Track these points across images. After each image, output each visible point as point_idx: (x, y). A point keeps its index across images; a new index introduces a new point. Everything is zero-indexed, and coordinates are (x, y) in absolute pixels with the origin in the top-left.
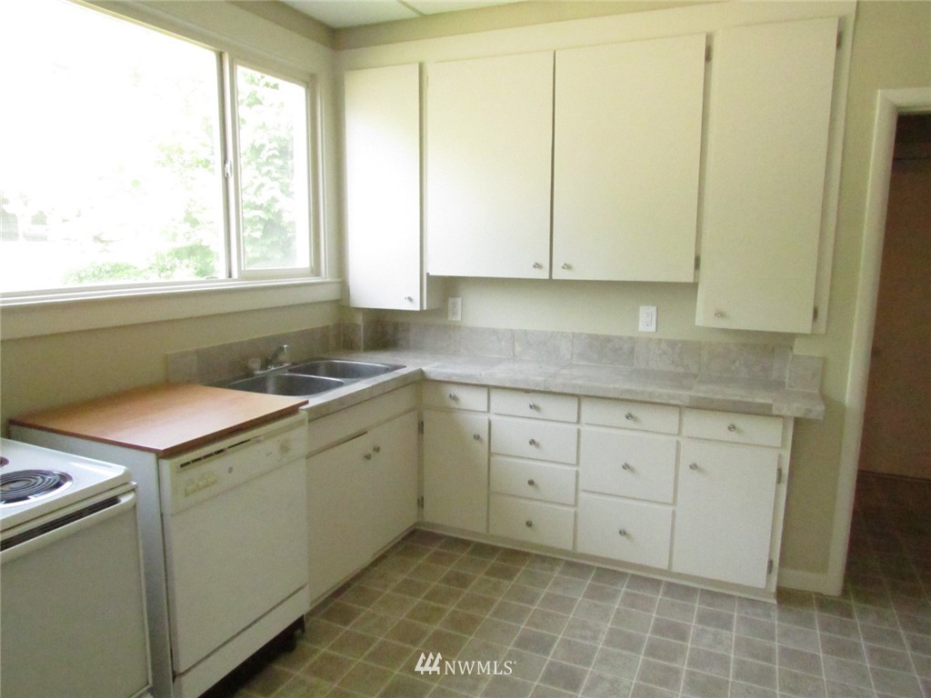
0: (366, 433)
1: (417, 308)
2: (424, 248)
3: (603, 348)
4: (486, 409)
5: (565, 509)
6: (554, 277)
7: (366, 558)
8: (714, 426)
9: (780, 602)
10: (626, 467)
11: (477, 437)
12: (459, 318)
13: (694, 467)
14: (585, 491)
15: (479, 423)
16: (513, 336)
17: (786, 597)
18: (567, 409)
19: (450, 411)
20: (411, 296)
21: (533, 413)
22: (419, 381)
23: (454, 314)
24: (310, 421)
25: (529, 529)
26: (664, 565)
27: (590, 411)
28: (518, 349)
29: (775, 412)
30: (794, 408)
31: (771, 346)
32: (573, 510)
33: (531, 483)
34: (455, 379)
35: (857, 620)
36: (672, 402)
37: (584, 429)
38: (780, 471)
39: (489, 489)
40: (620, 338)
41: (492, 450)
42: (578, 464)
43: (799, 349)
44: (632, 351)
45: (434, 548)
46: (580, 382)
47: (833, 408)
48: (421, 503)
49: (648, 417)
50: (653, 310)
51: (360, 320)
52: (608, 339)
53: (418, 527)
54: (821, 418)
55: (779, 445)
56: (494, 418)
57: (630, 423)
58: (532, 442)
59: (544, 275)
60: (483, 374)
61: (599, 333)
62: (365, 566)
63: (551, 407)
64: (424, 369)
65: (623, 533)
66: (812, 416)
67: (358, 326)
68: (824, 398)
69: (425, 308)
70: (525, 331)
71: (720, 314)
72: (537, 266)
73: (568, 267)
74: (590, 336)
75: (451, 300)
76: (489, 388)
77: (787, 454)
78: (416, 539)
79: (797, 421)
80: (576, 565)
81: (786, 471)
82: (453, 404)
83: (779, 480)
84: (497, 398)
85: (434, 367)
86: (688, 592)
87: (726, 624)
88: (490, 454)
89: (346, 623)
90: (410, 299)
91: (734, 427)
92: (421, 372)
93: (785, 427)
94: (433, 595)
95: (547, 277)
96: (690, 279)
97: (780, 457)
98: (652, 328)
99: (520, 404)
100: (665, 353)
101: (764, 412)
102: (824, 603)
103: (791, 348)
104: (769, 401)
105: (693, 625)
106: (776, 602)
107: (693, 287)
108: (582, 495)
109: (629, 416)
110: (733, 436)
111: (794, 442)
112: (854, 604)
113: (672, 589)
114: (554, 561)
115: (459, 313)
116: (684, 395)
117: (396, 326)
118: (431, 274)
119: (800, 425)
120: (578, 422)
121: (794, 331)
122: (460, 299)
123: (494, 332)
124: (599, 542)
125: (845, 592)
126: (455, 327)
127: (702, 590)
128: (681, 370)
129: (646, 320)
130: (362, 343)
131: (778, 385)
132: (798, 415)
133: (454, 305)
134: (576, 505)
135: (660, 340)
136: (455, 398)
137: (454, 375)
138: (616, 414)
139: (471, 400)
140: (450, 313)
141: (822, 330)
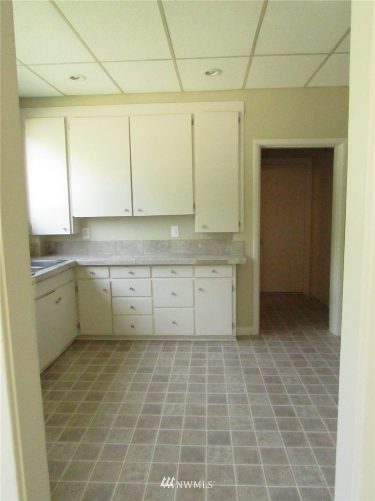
0: (54, 291)
1: (69, 233)
2: (71, 204)
3: (157, 246)
4: (108, 277)
5: (148, 316)
6: (134, 215)
7: (58, 353)
8: (206, 271)
9: (238, 340)
10: (173, 294)
11: (105, 290)
12: (88, 237)
13: (200, 289)
14: (156, 307)
15: (105, 283)
16: (116, 244)
17: (240, 338)
18: (145, 272)
19: (90, 279)
20: (66, 228)
21: (131, 276)
22: (75, 267)
23: (86, 235)
24: (36, 283)
25: (132, 329)
26: (191, 333)
27: (156, 272)
28: (118, 249)
29: (229, 263)
30: (236, 261)
31: (225, 238)
32: (151, 317)
33: (132, 307)
34: (93, 264)
35: (265, 341)
36: (190, 263)
37: (153, 280)
38: (233, 286)
39: (112, 314)
40: (164, 241)
41: (113, 295)
42: (152, 296)
43: (236, 238)
44: (169, 246)
45: (88, 346)
46: (150, 259)
47: (249, 260)
48: (79, 326)
49: (180, 271)
50: (177, 227)
51: (38, 241)
52: (159, 242)
53: (77, 339)
54: (245, 263)
55: (231, 276)
56: (112, 280)
57: (173, 275)
58: (131, 289)
59: (130, 214)
60: (106, 260)
61: (155, 239)
62: (58, 356)
63: (138, 272)
64: (77, 260)
65: (174, 323)
66: (242, 263)
67: (37, 244)
68: (245, 256)
69: (73, 233)
70: (121, 241)
71: (204, 227)
72: (127, 210)
73: (140, 210)
74: (151, 241)
75: (84, 229)
76: (109, 266)
77: (235, 279)
78: (78, 344)
79: (237, 265)
80: (155, 341)
81: (235, 286)
82: (93, 276)
83: (233, 291)
84: (113, 270)
85: (81, 260)
86: (203, 343)
87: (220, 350)
88: (112, 297)
89: (57, 379)
90: (65, 229)
91: (214, 271)
92: (76, 263)
93: (233, 269)
94: (94, 362)
95: (131, 215)
96: (192, 213)
97: (232, 281)
98: (177, 236)
99: (124, 272)
100: (183, 246)
101: (225, 264)
102: (253, 337)
103: (232, 239)
104: (226, 259)
105: (207, 353)
106: (236, 340)
107: (193, 217)
108: (155, 309)
109: (172, 272)
110: (214, 275)
111: (237, 274)
112: (264, 336)
113: (196, 343)
114: (145, 342)
115: (88, 234)
116: (194, 260)
117: (56, 243)
118: (75, 216)
119: (238, 266)
120: (151, 277)
121: (232, 231)
122: (88, 228)
123: (107, 243)
124: (164, 329)
125: (260, 333)
126: (87, 242)
127: (208, 341)
128: (190, 252)
129: (174, 232)
130: (40, 253)
131: (229, 254)
132: (237, 263)
133: (86, 231)
134: (153, 314)
135: (181, 240)
136: (94, 274)
137: (93, 262)
138: (167, 272)
139: (101, 273)
140: (84, 235)
141: (243, 231)
